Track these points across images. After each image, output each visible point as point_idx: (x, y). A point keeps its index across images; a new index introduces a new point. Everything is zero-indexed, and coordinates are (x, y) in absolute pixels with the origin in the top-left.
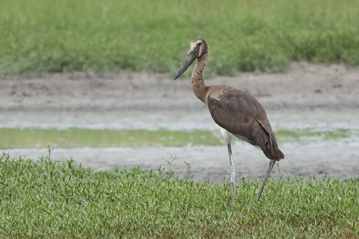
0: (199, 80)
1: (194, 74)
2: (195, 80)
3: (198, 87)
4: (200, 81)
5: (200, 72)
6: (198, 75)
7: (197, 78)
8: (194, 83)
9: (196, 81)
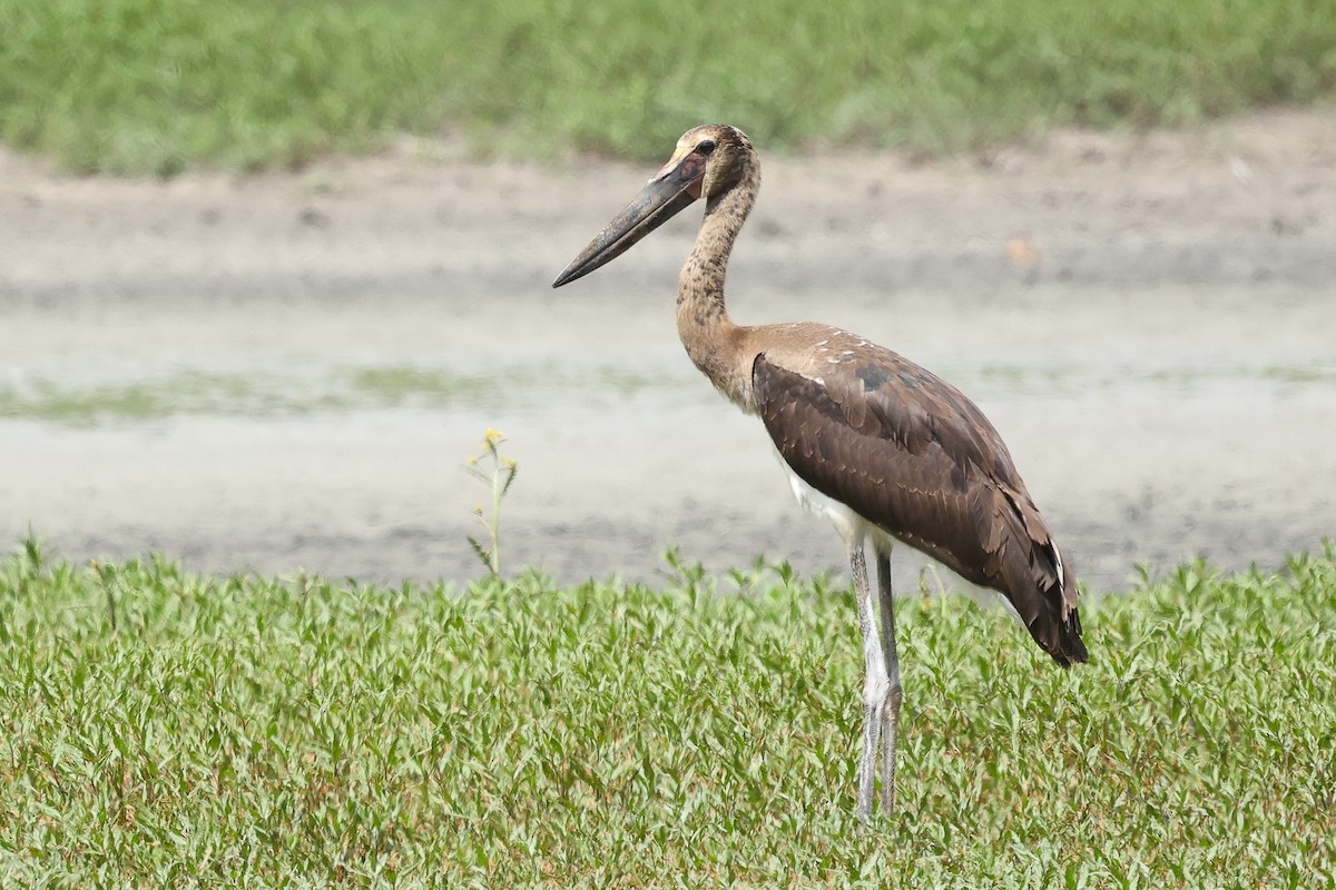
0: (707, 295)
1: (689, 270)
2: (692, 294)
3: (702, 323)
4: (711, 299)
5: (711, 261)
6: (704, 274)
7: (698, 285)
8: (685, 304)
9: (695, 297)
